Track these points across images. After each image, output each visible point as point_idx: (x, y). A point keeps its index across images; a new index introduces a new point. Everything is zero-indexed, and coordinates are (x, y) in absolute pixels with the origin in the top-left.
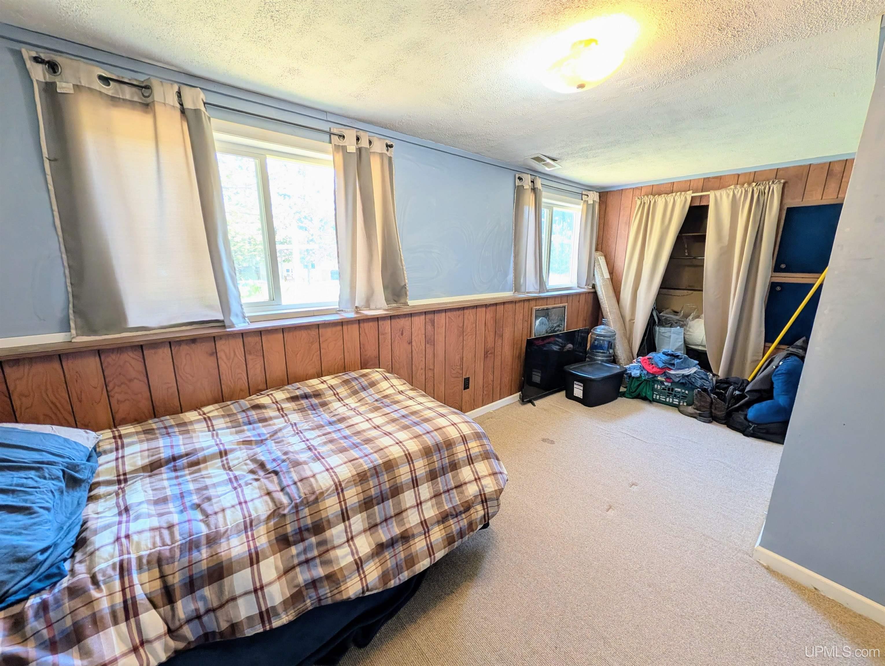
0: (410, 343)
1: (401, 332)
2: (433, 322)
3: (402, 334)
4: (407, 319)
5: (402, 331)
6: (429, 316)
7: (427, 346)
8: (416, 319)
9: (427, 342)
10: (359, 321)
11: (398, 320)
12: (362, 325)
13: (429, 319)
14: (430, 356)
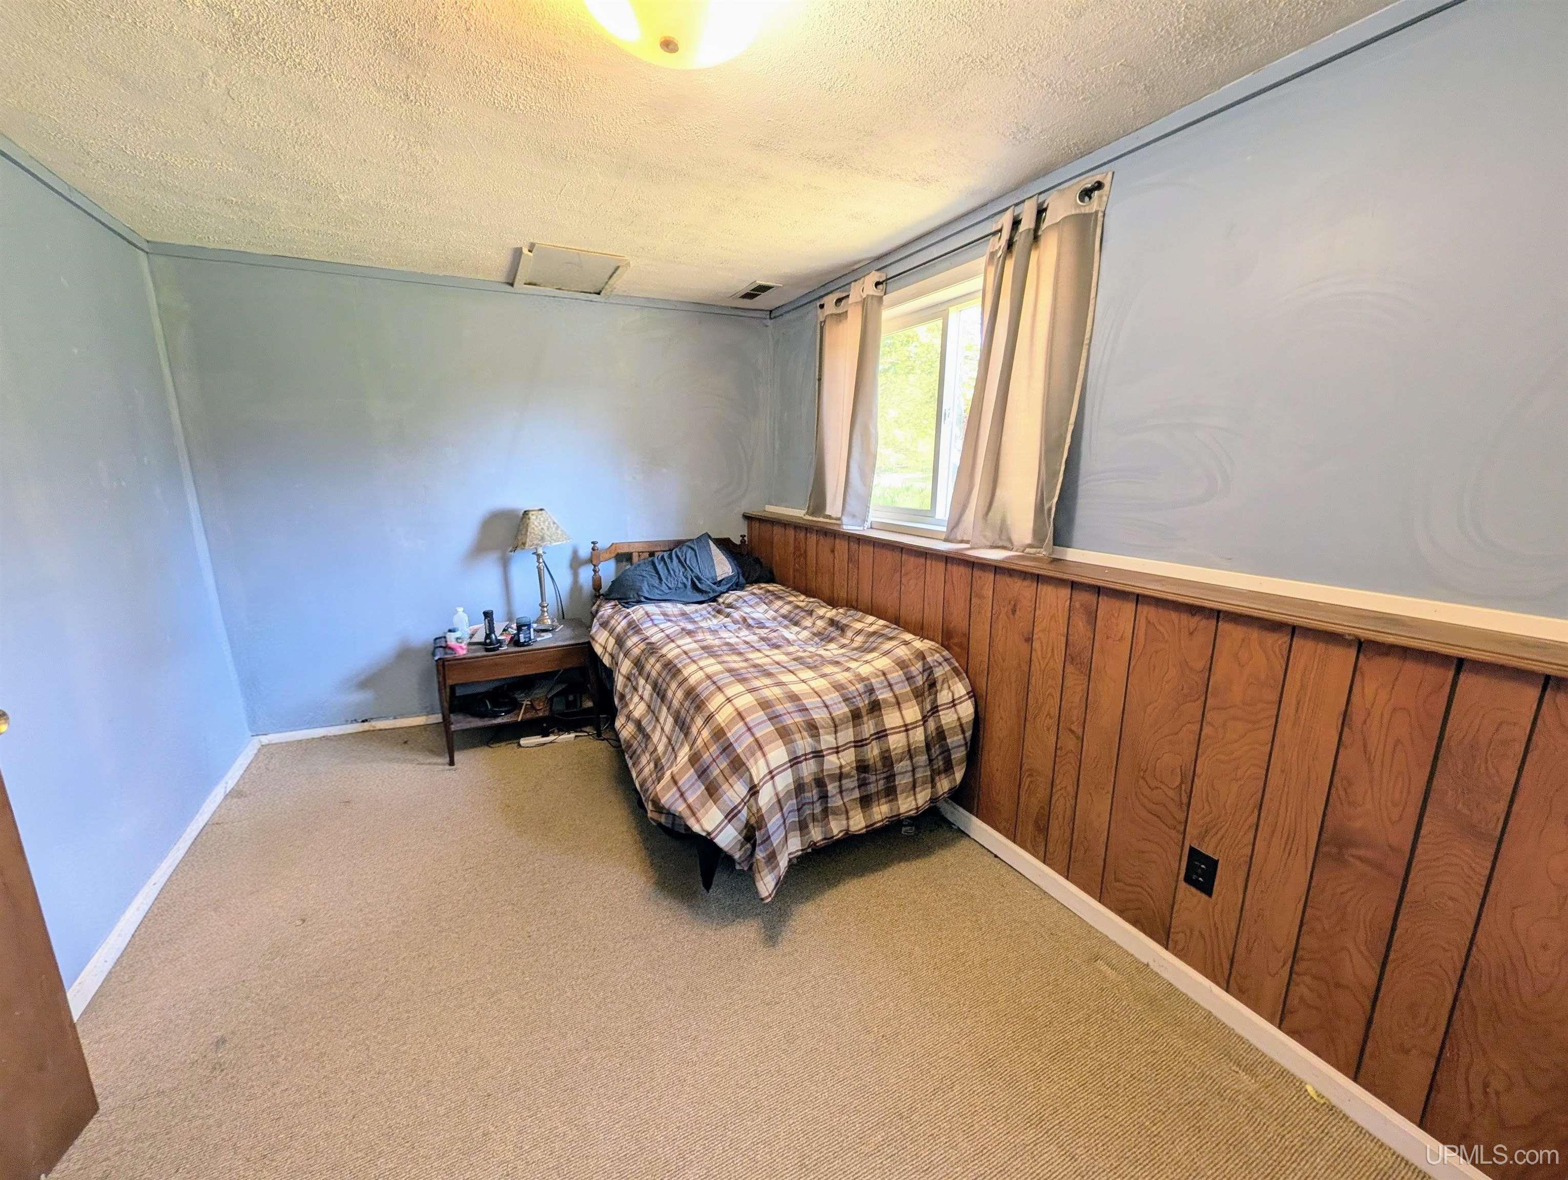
0: (1029, 640)
1: (1010, 607)
2: (1092, 618)
3: (1014, 611)
4: (1026, 583)
5: (1015, 605)
6: (1083, 597)
7: (1070, 668)
8: (1048, 592)
9: (1070, 657)
10: (947, 559)
11: (1009, 580)
12: (949, 566)
13: (1082, 605)
14: (1075, 697)
